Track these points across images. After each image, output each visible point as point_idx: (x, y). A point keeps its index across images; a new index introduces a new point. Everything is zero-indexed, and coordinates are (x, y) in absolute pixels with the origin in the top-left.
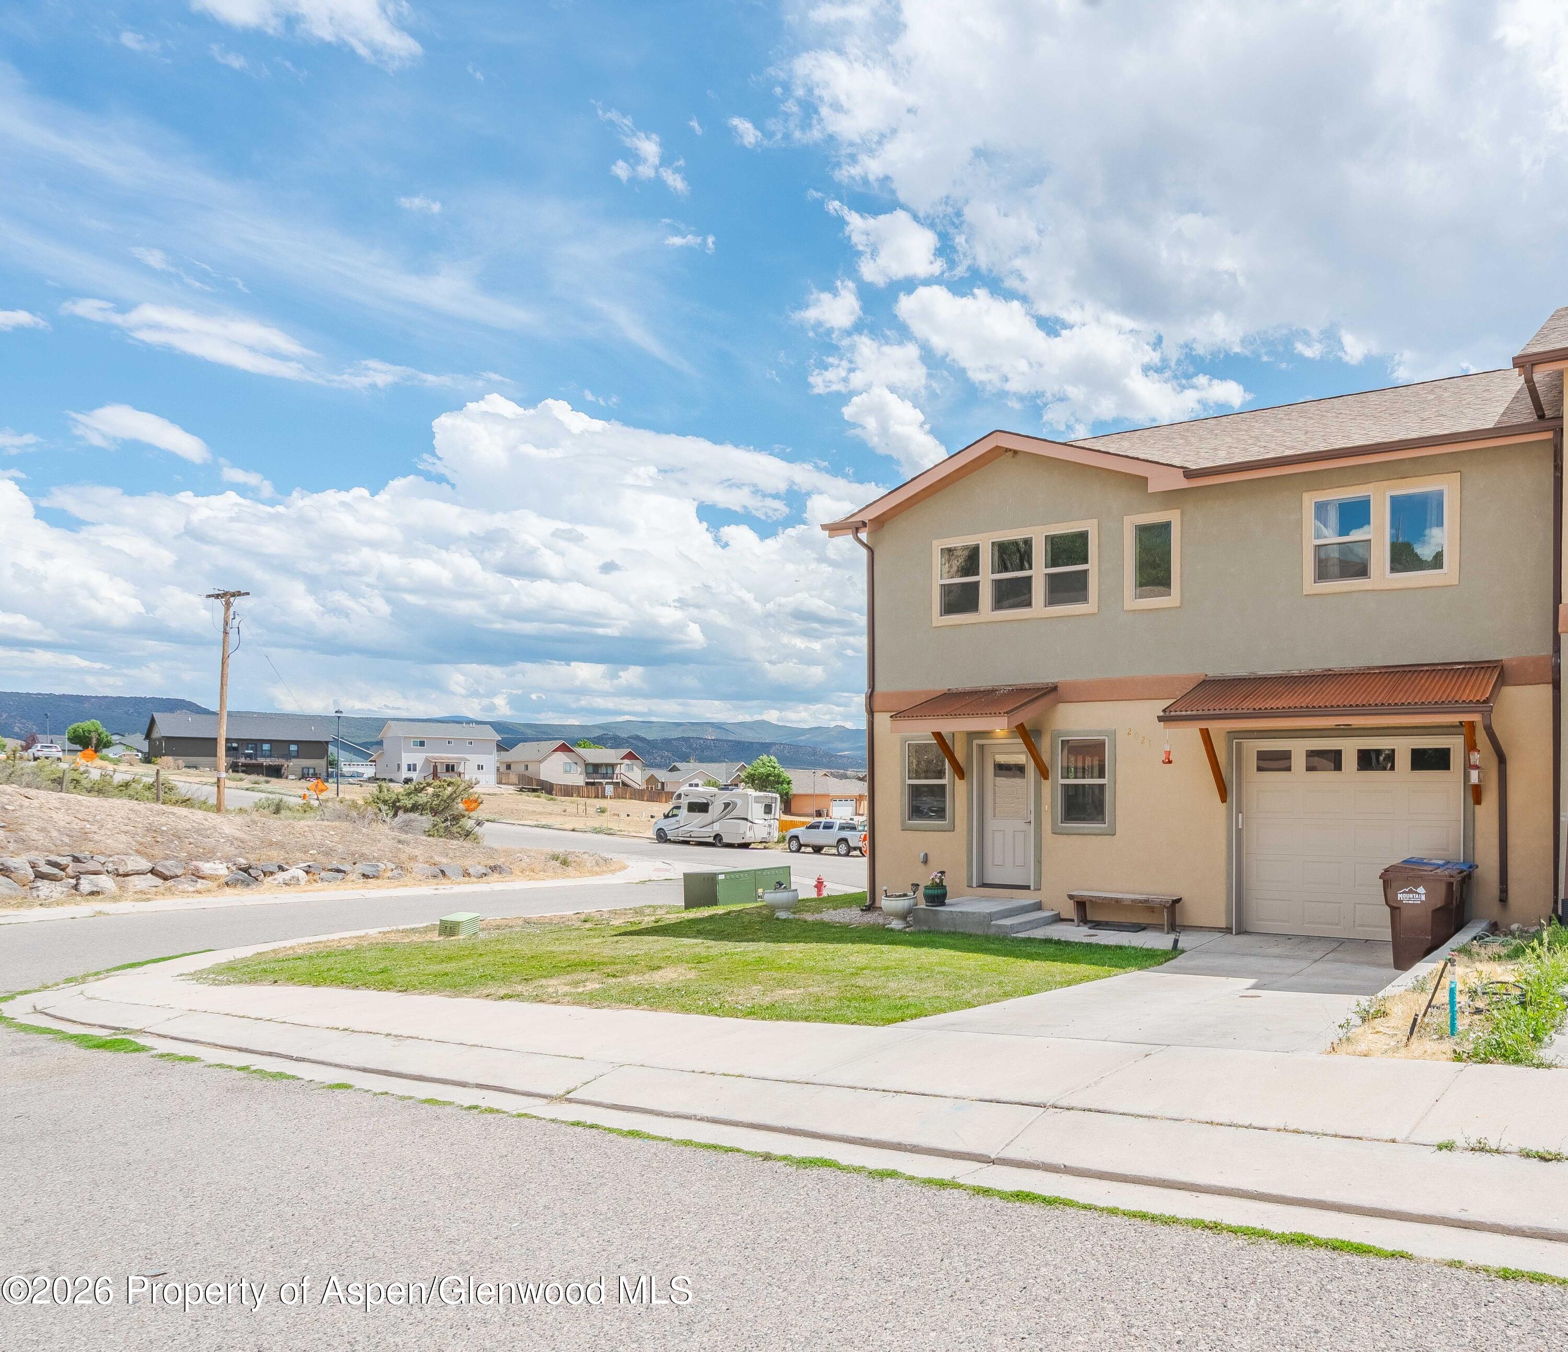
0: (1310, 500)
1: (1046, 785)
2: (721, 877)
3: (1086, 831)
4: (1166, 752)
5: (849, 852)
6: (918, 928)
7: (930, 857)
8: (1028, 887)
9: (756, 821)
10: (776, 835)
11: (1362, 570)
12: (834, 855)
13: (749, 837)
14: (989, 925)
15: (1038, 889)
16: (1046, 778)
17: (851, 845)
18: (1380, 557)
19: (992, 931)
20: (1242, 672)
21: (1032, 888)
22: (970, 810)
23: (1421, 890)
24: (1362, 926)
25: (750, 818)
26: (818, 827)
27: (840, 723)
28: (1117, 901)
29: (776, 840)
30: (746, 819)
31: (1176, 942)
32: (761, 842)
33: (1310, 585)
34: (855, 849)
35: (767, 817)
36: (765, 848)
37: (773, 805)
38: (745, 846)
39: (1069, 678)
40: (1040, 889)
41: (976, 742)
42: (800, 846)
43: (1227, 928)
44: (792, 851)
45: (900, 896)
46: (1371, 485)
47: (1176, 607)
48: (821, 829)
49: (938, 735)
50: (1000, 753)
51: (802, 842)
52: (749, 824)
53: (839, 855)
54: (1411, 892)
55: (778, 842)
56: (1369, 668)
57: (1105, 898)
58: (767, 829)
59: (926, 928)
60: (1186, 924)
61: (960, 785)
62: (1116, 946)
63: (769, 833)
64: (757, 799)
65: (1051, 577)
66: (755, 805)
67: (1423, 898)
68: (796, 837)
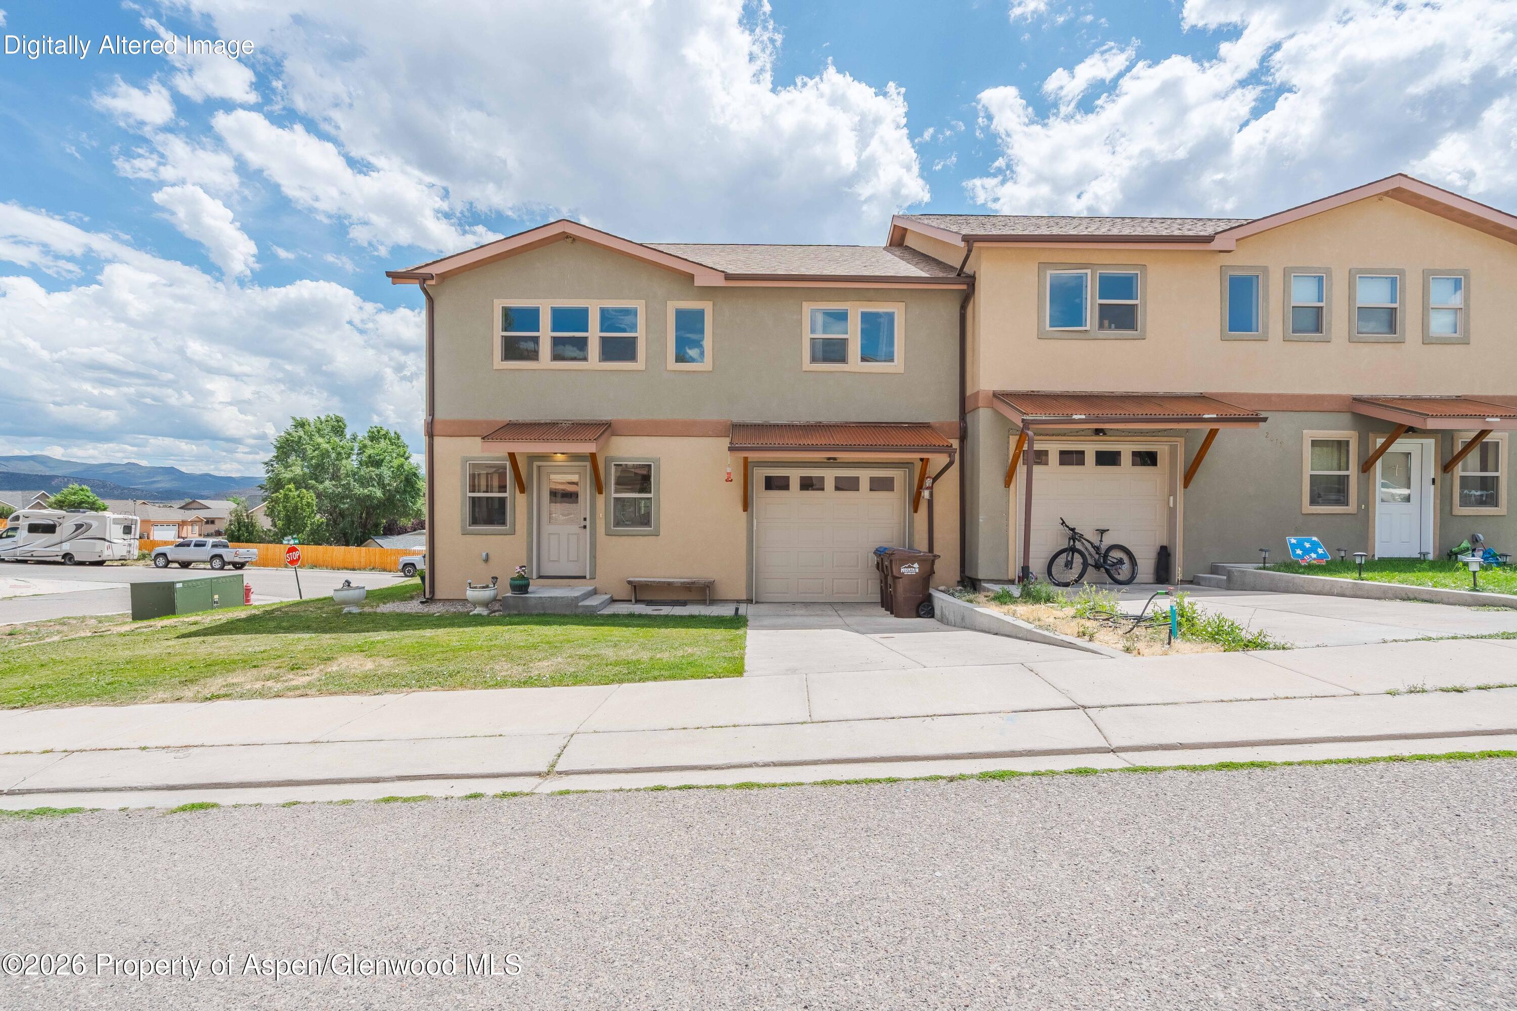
0: (808, 307)
1: (601, 499)
2: (179, 585)
3: (635, 533)
4: (728, 473)
5: (224, 566)
6: (507, 612)
7: (491, 556)
8: (584, 577)
9: (115, 541)
10: (136, 553)
11: (842, 358)
12: (209, 569)
13: (106, 554)
14: (577, 606)
15: (593, 578)
16: (600, 492)
17: (226, 559)
18: (854, 349)
19: (580, 611)
20: (758, 421)
21: (588, 577)
22: (530, 518)
23: (916, 565)
24: (838, 593)
25: (107, 538)
26: (189, 545)
27: (133, 461)
28: (669, 584)
29: (136, 557)
30: (104, 539)
31: (737, 609)
32: (120, 560)
33: (807, 365)
34: (229, 563)
35: (126, 537)
36: (122, 565)
37: (133, 526)
38: (100, 563)
39: (620, 418)
40: (595, 578)
41: (536, 464)
42: (168, 562)
43: (747, 600)
44: (158, 567)
45: (483, 587)
46: (849, 303)
47: (709, 372)
48: (192, 547)
49: (512, 456)
50: (554, 473)
51: (170, 559)
52: (107, 543)
53: (213, 569)
54: (910, 567)
55: (138, 559)
56: (846, 423)
57: (659, 582)
58: (126, 548)
59: (516, 612)
60: (716, 598)
61: (521, 499)
62: (689, 616)
63: (129, 552)
64: (116, 522)
65: (603, 339)
66: (113, 526)
67: (917, 570)
68: (164, 555)
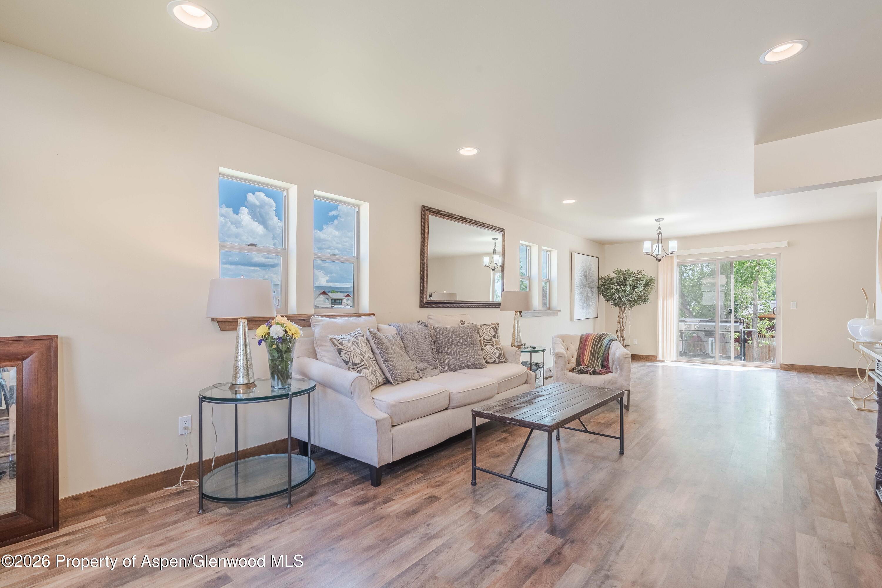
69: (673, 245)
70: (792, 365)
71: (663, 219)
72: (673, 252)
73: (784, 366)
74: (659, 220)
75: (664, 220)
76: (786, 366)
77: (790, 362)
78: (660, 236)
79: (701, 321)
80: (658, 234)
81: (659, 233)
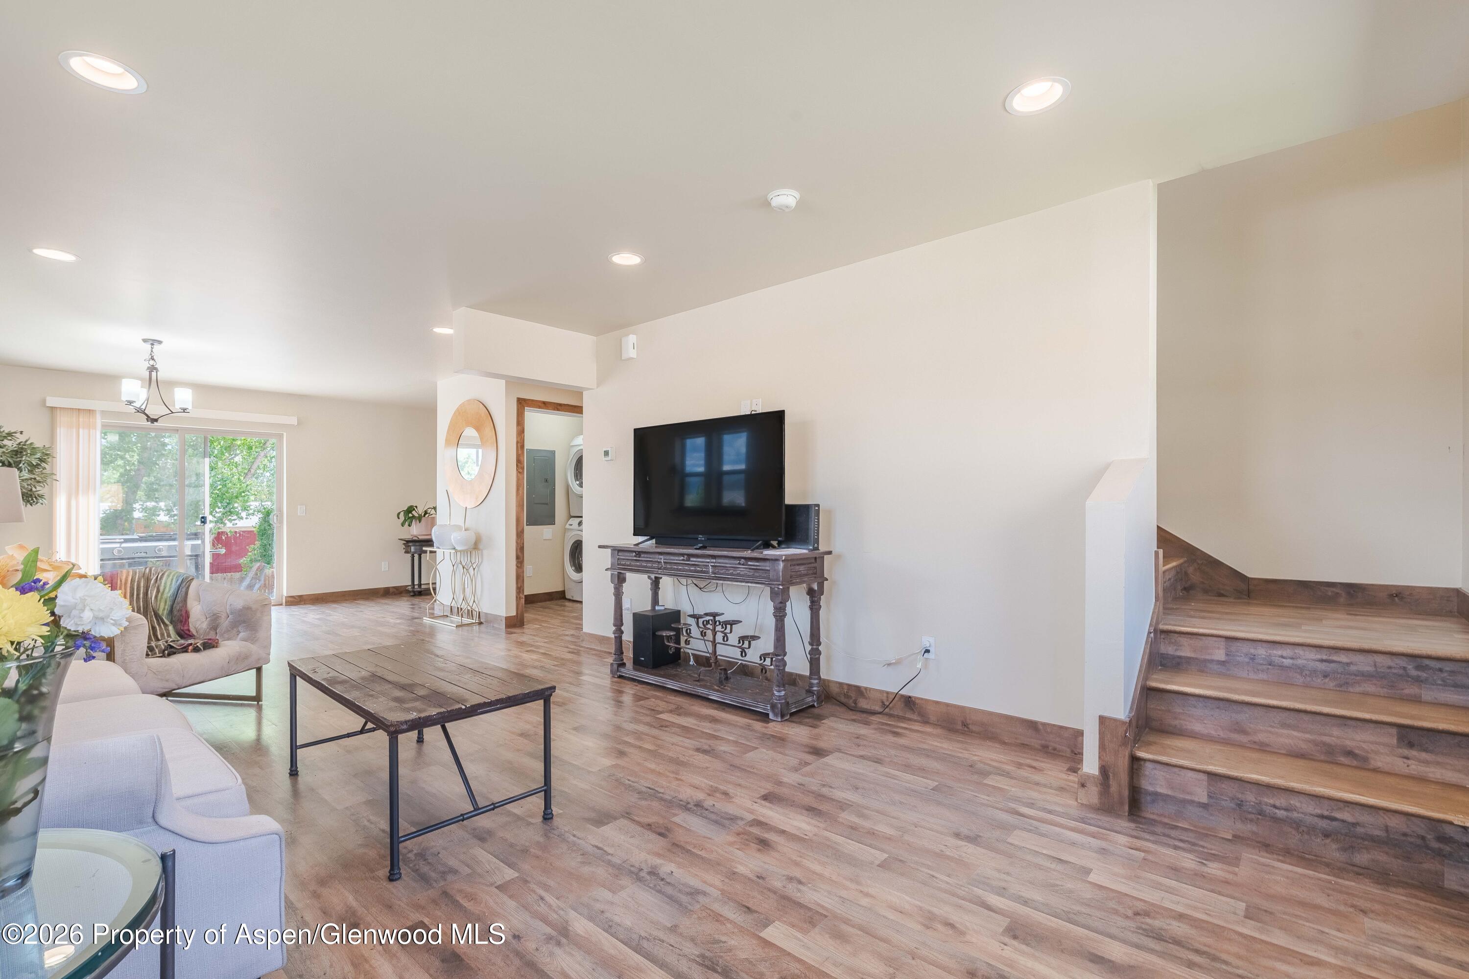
69: (183, 397)
70: (300, 596)
71: (160, 342)
72: (184, 410)
73: (290, 599)
74: (154, 342)
75: (162, 345)
76: (292, 599)
77: (296, 593)
78: (154, 374)
79: (126, 541)
80: (148, 368)
81: (152, 369)
